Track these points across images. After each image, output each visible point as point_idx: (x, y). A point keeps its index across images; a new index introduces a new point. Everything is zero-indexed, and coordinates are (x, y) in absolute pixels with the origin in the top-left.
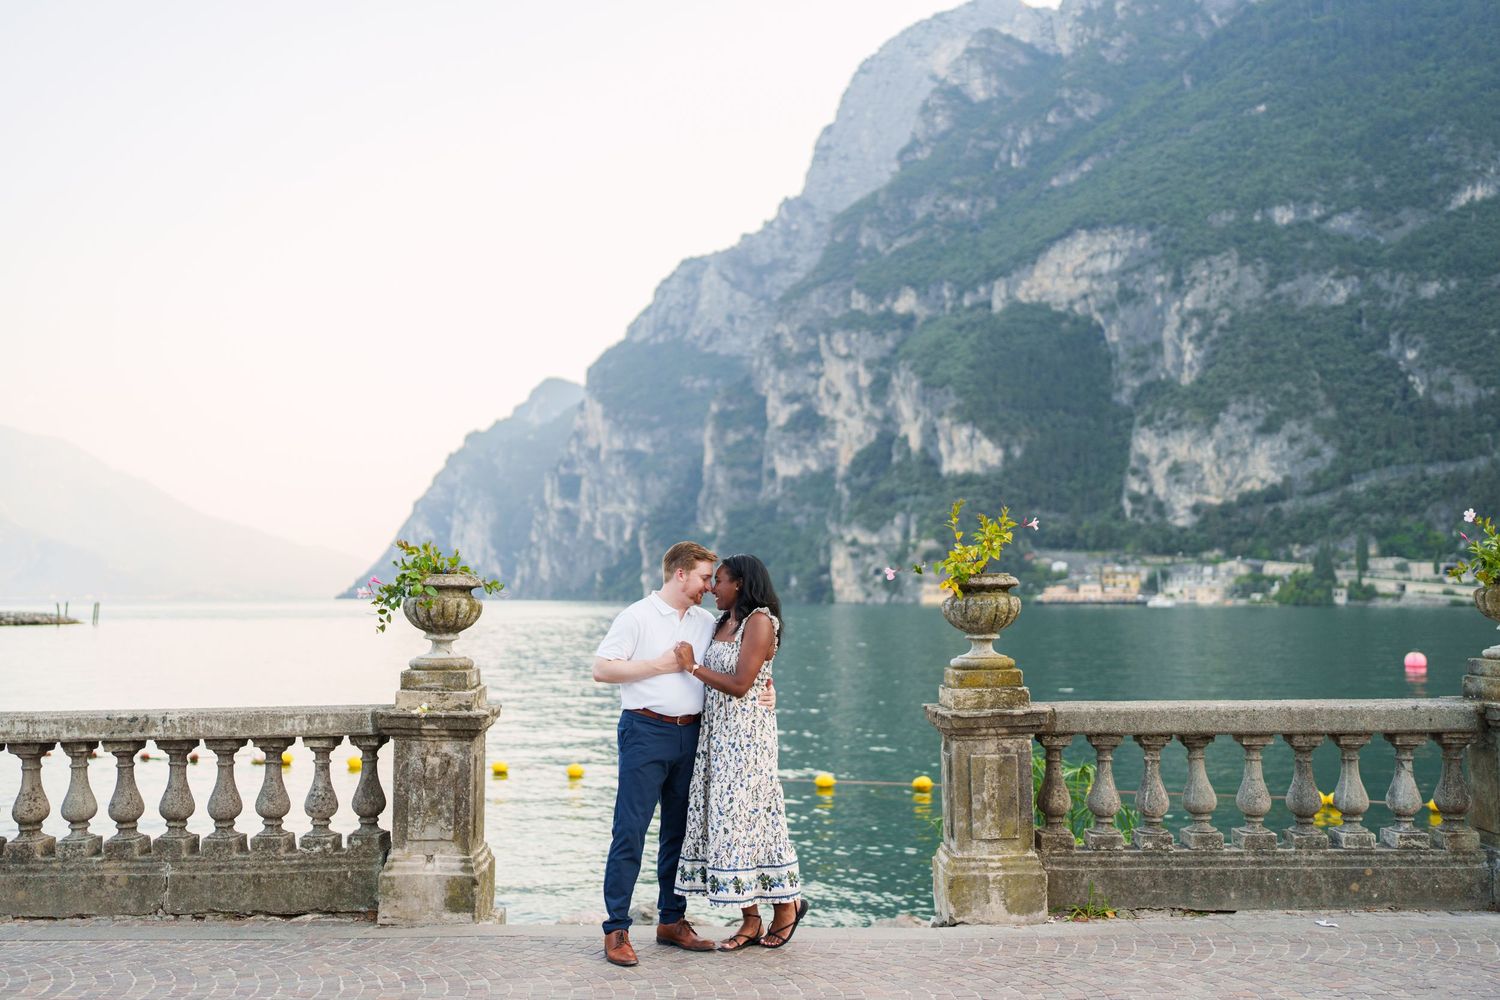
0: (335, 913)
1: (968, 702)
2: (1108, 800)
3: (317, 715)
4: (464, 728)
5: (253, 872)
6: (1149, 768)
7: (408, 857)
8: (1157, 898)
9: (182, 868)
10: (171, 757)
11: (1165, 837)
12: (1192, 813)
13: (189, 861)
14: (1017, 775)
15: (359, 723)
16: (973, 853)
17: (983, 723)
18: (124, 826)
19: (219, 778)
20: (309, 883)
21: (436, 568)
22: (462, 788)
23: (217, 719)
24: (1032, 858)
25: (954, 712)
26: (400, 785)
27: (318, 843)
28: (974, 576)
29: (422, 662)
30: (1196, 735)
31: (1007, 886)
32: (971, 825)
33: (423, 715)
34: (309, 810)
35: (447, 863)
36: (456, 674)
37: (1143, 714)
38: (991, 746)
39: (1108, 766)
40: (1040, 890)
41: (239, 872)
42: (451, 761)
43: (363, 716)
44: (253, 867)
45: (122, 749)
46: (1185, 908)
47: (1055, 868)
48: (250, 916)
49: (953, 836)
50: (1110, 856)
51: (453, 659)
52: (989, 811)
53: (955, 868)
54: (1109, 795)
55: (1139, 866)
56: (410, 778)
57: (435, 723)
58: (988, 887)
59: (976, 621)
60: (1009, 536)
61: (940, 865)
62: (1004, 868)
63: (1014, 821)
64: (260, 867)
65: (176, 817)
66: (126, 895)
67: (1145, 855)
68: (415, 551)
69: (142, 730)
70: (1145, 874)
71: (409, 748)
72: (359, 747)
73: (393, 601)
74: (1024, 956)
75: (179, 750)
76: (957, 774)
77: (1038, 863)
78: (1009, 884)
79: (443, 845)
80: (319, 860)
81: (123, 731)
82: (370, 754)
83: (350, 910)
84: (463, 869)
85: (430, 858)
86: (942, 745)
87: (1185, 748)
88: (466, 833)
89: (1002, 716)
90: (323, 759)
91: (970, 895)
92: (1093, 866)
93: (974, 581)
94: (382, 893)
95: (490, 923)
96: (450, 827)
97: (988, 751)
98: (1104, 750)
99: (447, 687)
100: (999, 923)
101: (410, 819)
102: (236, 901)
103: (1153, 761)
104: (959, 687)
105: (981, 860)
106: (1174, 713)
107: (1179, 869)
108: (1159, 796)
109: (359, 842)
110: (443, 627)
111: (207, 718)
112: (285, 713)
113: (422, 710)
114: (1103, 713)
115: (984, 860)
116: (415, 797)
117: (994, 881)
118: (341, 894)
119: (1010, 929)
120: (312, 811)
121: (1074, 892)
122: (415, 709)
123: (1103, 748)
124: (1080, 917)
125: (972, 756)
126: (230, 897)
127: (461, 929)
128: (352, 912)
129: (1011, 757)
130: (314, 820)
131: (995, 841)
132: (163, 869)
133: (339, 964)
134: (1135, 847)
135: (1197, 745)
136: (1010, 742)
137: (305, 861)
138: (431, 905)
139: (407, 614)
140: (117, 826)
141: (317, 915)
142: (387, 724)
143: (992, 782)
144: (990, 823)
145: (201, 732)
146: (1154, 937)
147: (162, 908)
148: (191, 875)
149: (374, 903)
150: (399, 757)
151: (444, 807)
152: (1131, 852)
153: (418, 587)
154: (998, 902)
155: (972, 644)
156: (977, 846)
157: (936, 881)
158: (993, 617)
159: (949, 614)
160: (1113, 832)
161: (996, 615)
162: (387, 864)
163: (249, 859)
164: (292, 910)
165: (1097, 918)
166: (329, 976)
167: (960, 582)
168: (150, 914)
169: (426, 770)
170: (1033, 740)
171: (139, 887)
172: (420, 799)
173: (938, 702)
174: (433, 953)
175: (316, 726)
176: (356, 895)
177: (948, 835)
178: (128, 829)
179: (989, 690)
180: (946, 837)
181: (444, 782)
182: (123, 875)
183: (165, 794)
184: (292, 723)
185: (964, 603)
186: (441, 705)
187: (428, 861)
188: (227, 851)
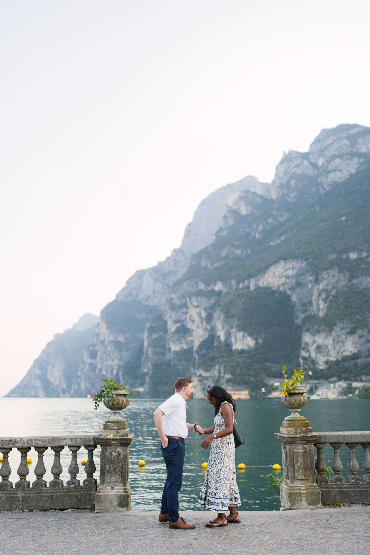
0: (78, 509)
1: (292, 432)
2: (339, 465)
3: (74, 438)
4: (125, 442)
5: (50, 494)
6: (351, 454)
7: (105, 488)
8: (357, 500)
10: (22, 454)
11: (358, 478)
12: (366, 470)
13: (28, 491)
14: (309, 457)
15: (88, 441)
16: (296, 484)
17: (298, 439)
18: (5, 478)
19: (38, 461)
20: (70, 498)
21: (115, 388)
22: (124, 463)
23: (40, 440)
24: (315, 486)
25: (288, 436)
26: (103, 463)
27: (73, 484)
28: (292, 390)
29: (110, 420)
30: (366, 443)
31: (308, 496)
32: (294, 474)
33: (112, 438)
34: (70, 472)
35: (118, 490)
36: (122, 424)
37: (349, 436)
38: (300, 447)
39: (338, 454)
40: (319, 497)
41: (45, 494)
42: (120, 454)
43: (90, 439)
44: (50, 492)
45: (6, 451)
46: (366, 503)
47: (323, 489)
48: (49, 510)
49: (288, 479)
50: (340, 485)
51: (120, 419)
52: (300, 469)
53: (290, 489)
54: (339, 464)
55: (350, 488)
56: (106, 460)
57: (116, 441)
58: (301, 496)
59: (293, 405)
60: (303, 377)
61: (284, 489)
62: (306, 489)
63: (309, 473)
64: (53, 492)
65: (23, 474)
66: (5, 503)
67: (352, 484)
68: (109, 383)
69: (13, 444)
70: (353, 491)
71: (106, 450)
72: (87, 449)
73: (99, 399)
74: (318, 519)
75: (24, 451)
76: (289, 457)
77: (317, 487)
79: (118, 484)
80: (73, 490)
81: (7, 445)
82: (91, 452)
83: (84, 507)
84: (124, 492)
85: (113, 488)
86: (282, 447)
87: (363, 447)
88: (125, 479)
89: (304, 437)
90: (75, 454)
91: (296, 499)
92: (335, 489)
93: (292, 392)
94: (96, 501)
95: (132, 511)
96: (120, 477)
97: (299, 449)
98: (336, 448)
99: (119, 429)
100: (305, 509)
101: (106, 474)
102: (44, 505)
103: (353, 452)
104: (289, 427)
105: (298, 487)
107: (364, 489)
108: (356, 464)
109: (87, 483)
110: (117, 408)
111: (36, 440)
112: (63, 438)
113: (110, 436)
114: (336, 436)
115: (299, 487)
116: (108, 467)
117: (303, 494)
118: (80, 501)
119: (309, 511)
121: (329, 498)
122: (109, 436)
123: (336, 447)
124: (332, 507)
125: (294, 451)
126: (42, 503)
127: (125, 513)
128: (85, 508)
129: (307, 451)
130: (71, 475)
131: (303, 480)
132: (18, 494)
133: (90, 525)
134: (349, 482)
135: (367, 446)
136: (307, 445)
137: (68, 490)
138: (113, 505)
139: (105, 404)
140: (2, 478)
141: (72, 510)
142: (99, 442)
143: (301, 460)
144: (301, 474)
145: (34, 445)
146: (359, 513)
147: (18, 508)
148: (29, 496)
149: (93, 504)
150: (102, 453)
151: (118, 470)
152: (347, 483)
153: (110, 395)
154: (305, 501)
155: (292, 412)
156: (297, 482)
157: (282, 495)
158: (299, 403)
159: (284, 403)
160: (341, 477)
161: (300, 403)
162: (98, 491)
163: (49, 490)
164: (64, 508)
165: (338, 507)
166: (89, 528)
167: (288, 392)
168: (14, 510)
169: (112, 457)
170: (314, 445)
171: (10, 500)
172: (110, 467)
173: (281, 432)
174: (120, 520)
175: (73, 442)
176: (86, 502)
177: (286, 478)
178: (5, 479)
179: (299, 428)
180: (285, 479)
181: (118, 461)
182: (5, 496)
183: (19, 467)
184: (64, 441)
185: (289, 399)
186: (117, 435)
187: (112, 489)
188: (41, 487)
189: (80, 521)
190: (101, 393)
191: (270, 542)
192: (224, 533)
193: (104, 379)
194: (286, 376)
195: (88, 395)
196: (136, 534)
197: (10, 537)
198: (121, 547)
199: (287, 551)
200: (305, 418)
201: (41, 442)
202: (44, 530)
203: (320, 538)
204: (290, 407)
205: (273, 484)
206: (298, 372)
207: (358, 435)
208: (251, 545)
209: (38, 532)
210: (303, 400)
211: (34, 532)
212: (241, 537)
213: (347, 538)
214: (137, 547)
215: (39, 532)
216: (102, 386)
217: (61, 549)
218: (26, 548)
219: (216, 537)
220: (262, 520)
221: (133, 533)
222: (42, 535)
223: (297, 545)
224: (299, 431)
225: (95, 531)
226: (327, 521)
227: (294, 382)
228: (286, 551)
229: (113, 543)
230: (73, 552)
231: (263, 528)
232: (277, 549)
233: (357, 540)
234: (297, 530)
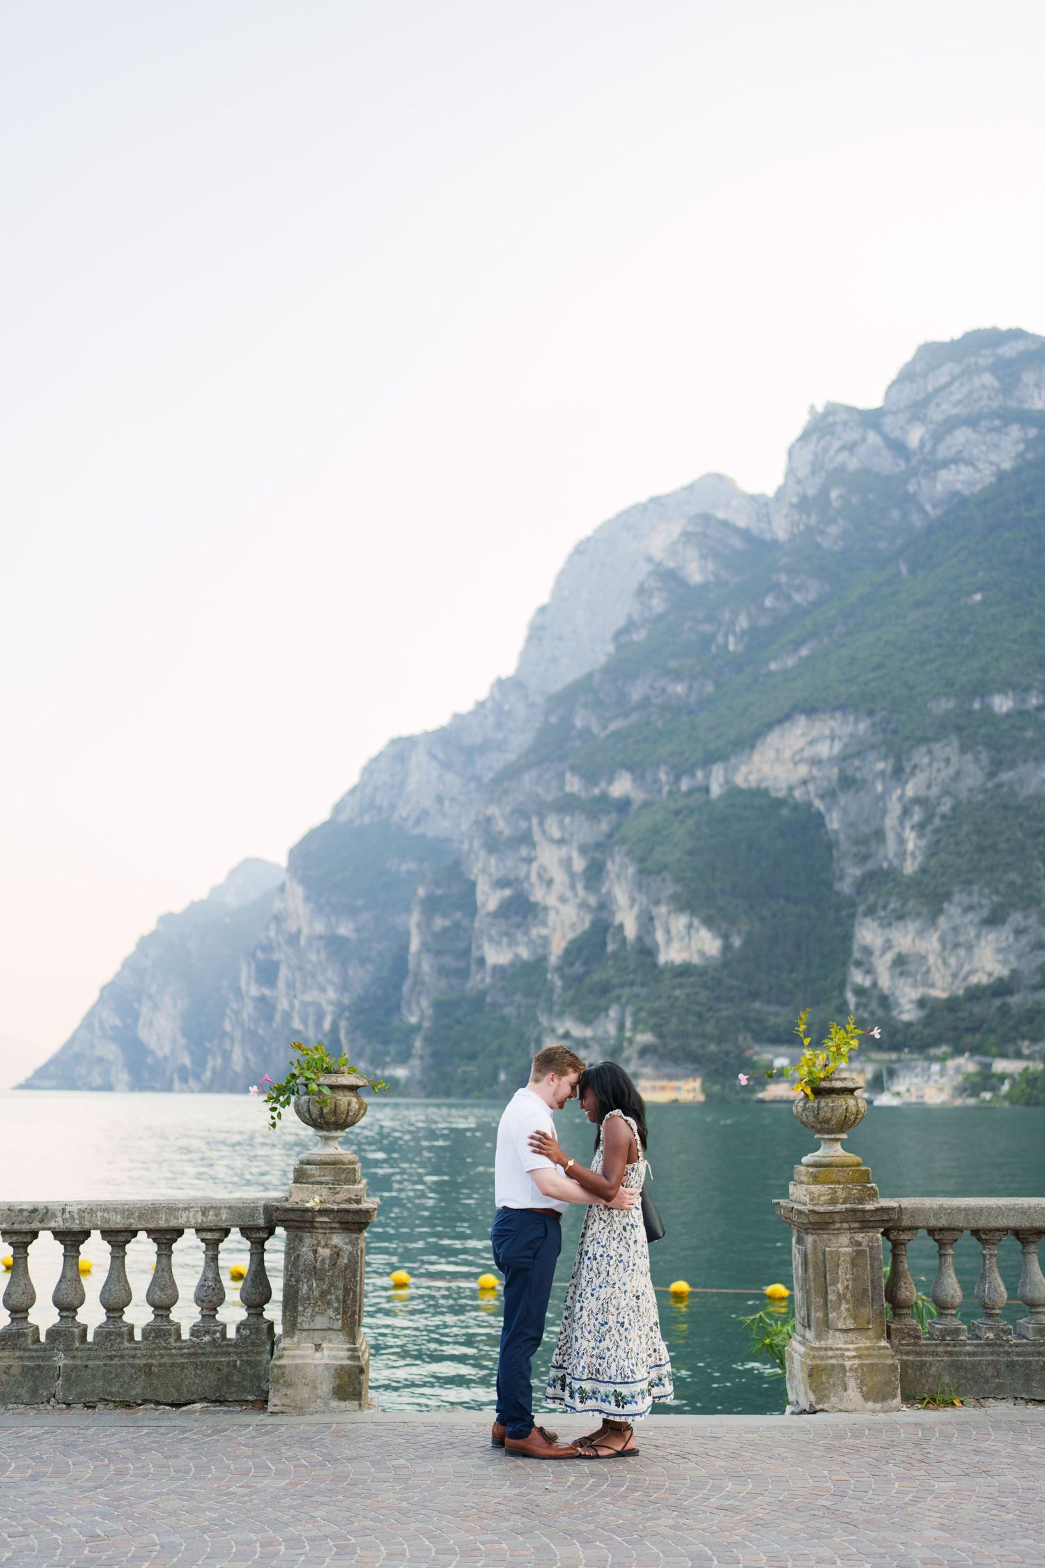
0: (221, 1402)
1: (823, 1198)
2: (952, 1292)
3: (212, 1207)
4: (356, 1220)
5: (144, 1361)
6: (987, 1262)
7: (297, 1347)
8: (1000, 1387)
9: (74, 1357)
10: (65, 1248)
11: (1006, 1328)
12: (1028, 1305)
13: (81, 1350)
14: (869, 1267)
15: (252, 1216)
16: (830, 1343)
17: (837, 1218)
18: (18, 1316)
19: (111, 1269)
20: (199, 1372)
21: (327, 1068)
22: (350, 1278)
23: (115, 1210)
24: (884, 1348)
25: (810, 1207)
26: (291, 1276)
27: (207, 1332)
28: (824, 1079)
29: (313, 1158)
30: (1029, 1230)
31: (862, 1375)
32: (827, 1315)
33: (317, 1208)
34: (199, 1300)
35: (334, 1353)
36: (345, 1169)
37: (981, 1210)
38: (844, 1239)
39: (950, 1259)
40: (893, 1379)
41: (131, 1361)
42: (341, 1253)
43: (256, 1208)
44: (144, 1356)
45: (20, 1239)
46: (1026, 1397)
47: (905, 1358)
48: (140, 1405)
49: (809, 1326)
50: (955, 1346)
51: (341, 1155)
52: (843, 1301)
53: (814, 1357)
54: (952, 1287)
55: (982, 1355)
56: (300, 1269)
57: (328, 1217)
58: (845, 1375)
59: (827, 1121)
60: (854, 1043)
61: (796, 1356)
62: (859, 1357)
63: (867, 1311)
64: (150, 1356)
65: (67, 1305)
66: (20, 1384)
67: (988, 1345)
68: (310, 1053)
69: (41, 1221)
70: (989, 1363)
71: (301, 1240)
72: (247, 1239)
73: (282, 1099)
74: (891, 1439)
75: (72, 1239)
76: (813, 1266)
77: (890, 1352)
78: (866, 1372)
79: (332, 1335)
80: (209, 1349)
81: (24, 1222)
82: (259, 1246)
83: (238, 1399)
84: (350, 1358)
85: (318, 1347)
86: (794, 1240)
87: (1019, 1242)
88: (353, 1323)
89: (855, 1211)
90: (213, 1250)
91: (829, 1383)
92: (940, 1356)
93: (825, 1084)
94: (273, 1381)
95: (373, 1411)
96: (338, 1317)
97: (842, 1244)
98: (946, 1244)
99: (338, 1182)
100: (856, 1410)
101: (300, 1308)
102: (127, 1390)
103: (991, 1255)
104: (813, 1184)
105: (837, 1349)
106: (1010, 1209)
107: (1020, 1359)
108: (998, 1289)
109: (248, 1332)
110: (333, 1124)
111: (105, 1210)
112: (181, 1206)
113: (313, 1203)
114: (946, 1209)
115: (840, 1349)
116: (305, 1287)
117: (851, 1370)
118: (227, 1381)
119: (867, 1416)
120: (203, 1301)
121: (923, 1381)
122: (308, 1202)
123: (945, 1242)
124: (930, 1405)
125: (827, 1249)
126: (122, 1385)
127: (350, 1416)
128: (240, 1401)
129: (864, 1251)
130: (202, 1310)
131: (850, 1330)
132: (56, 1359)
133: (254, 1446)
134: (978, 1338)
135: (1031, 1239)
136: (862, 1235)
137: (195, 1351)
138: (320, 1393)
139: (298, 1112)
140: (10, 1315)
141: (206, 1405)
142: (282, 1217)
143: (846, 1274)
144: (845, 1314)
145: (99, 1223)
146: (1005, 1423)
147: (54, 1397)
148: (84, 1364)
149: (263, 1391)
150: (290, 1249)
151: (333, 1297)
152: (974, 1342)
153: (314, 1087)
154: (855, 1390)
155: (822, 1143)
156: (834, 1336)
157: (790, 1371)
158: (843, 1118)
159: (802, 1115)
160: (957, 1323)
161: (846, 1116)
162: (276, 1353)
163: (140, 1349)
164: (182, 1399)
165: (945, 1407)
166: (253, 1456)
167: (813, 1085)
168: (42, 1403)
169: (316, 1261)
170: (883, 1234)
171: (32, 1375)
172: (310, 1289)
173: (791, 1198)
174: (337, 1436)
175: (210, 1218)
176: (244, 1383)
177: (803, 1325)
178: (19, 1318)
179: (842, 1186)
180: (799, 1327)
181: (333, 1273)
182: (17, 1364)
183: (58, 1284)
184: (184, 1214)
185: (816, 1105)
186: (333, 1198)
187: (317, 1350)
188: (118, 1340)
189: (226, 1436)
190: (289, 1082)
191: (754, 1501)
192: (629, 1476)
193: (297, 1044)
194: (807, 1041)
195: (250, 1088)
196: (383, 1475)
197: (33, 1478)
198: (338, 1510)
199: (803, 1527)
200: (858, 1159)
201: (119, 1217)
202: (126, 1459)
203: (894, 1491)
204: (819, 1126)
205: (767, 1341)
206: (842, 1031)
207: (1006, 1208)
208: (701, 1508)
209: (108, 1466)
210: (854, 1110)
211: (98, 1463)
212: (676, 1486)
213: (971, 1493)
214: (384, 1512)
215: (112, 1466)
216: (291, 1063)
217: (173, 1513)
218: (75, 1508)
219: (605, 1486)
220: (733, 1439)
221: (373, 1470)
222: (120, 1473)
223: (830, 1511)
224: (841, 1194)
225: (267, 1464)
226: (917, 1444)
227: (830, 1058)
228: (799, 1526)
229: (317, 1498)
230: (208, 1523)
231: (735, 1462)
232: (776, 1521)
233: (998, 1498)
234: (830, 1469)
